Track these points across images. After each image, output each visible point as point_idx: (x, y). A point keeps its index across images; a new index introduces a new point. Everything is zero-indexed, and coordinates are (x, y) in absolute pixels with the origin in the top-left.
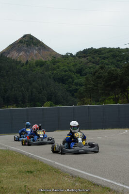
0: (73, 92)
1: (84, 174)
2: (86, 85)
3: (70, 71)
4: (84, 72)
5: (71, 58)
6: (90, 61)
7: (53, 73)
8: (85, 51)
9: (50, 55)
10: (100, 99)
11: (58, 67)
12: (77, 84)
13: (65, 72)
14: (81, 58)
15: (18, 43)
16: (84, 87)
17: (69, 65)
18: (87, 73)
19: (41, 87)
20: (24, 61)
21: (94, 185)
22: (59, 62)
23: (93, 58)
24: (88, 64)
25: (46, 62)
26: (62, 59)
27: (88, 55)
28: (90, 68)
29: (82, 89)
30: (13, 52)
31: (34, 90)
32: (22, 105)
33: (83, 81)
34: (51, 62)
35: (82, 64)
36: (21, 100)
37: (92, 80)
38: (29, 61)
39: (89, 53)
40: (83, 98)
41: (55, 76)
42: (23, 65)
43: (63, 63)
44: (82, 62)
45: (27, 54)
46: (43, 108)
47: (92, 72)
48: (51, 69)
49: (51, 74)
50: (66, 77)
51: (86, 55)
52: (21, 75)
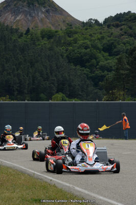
0: (97, 80)
3: (95, 47)
4: (114, 50)
5: (96, 27)
6: (125, 33)
7: (67, 50)
8: (119, 17)
9: (64, 21)
11: (76, 41)
12: (103, 68)
13: (86, 48)
14: (112, 27)
16: (113, 72)
17: (93, 38)
18: (120, 51)
19: (49, 71)
20: (23, 30)
22: (76, 33)
23: (131, 28)
24: (122, 37)
25: (56, 32)
26: (81, 27)
27: (123, 23)
28: (125, 44)
29: (111, 75)
30: (6, 15)
31: (37, 74)
32: (19, 96)
33: (114, 64)
34: (64, 33)
35: (112, 38)
36: (17, 89)
37: (127, 63)
38: (31, 29)
39: (125, 20)
40: (112, 90)
41: (70, 54)
42: (21, 35)
43: (83, 34)
44: (112, 34)
45: (28, 19)
46: (50, 103)
47: (128, 49)
48: (64, 43)
49: (65, 52)
50: (87, 57)
51: (120, 23)
52: (18, 51)
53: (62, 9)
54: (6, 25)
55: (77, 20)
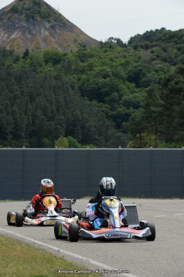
0: (119, 120)
2: (147, 105)
3: (116, 75)
4: (143, 80)
5: (119, 49)
6: (158, 56)
7: (79, 80)
8: (149, 36)
9: (75, 41)
10: (176, 137)
11: (91, 67)
12: (128, 104)
13: (105, 77)
14: (140, 49)
15: (9, 12)
16: (141, 109)
17: (114, 64)
18: (150, 81)
19: (54, 108)
20: (20, 52)
22: (91, 56)
23: (165, 50)
24: (154, 62)
25: (65, 55)
26: (98, 49)
27: (155, 43)
28: (157, 71)
29: (138, 114)
31: (39, 112)
32: (13, 142)
33: (142, 98)
34: (75, 56)
35: (140, 63)
36: (11, 132)
37: (161, 97)
38: (30, 51)
39: (157, 40)
40: (139, 132)
41: (83, 85)
42: (17, 60)
43: (101, 58)
44: (140, 58)
45: (26, 37)
46: (56, 151)
47: (161, 79)
48: (75, 70)
49: (76, 81)
50: (107, 89)
51: (150, 44)
52: (13, 81)
53: (72, 24)
55: (92, 39)
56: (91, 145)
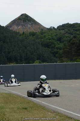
0: (55, 54)
1: (62, 110)
2: (64, 49)
3: (53, 39)
4: (62, 40)
5: (54, 30)
6: (67, 32)
7: (41, 41)
8: (64, 26)
9: (39, 28)
10: (74, 59)
11: (45, 36)
12: (57, 48)
13: (49, 40)
14: (61, 30)
15: (18, 20)
17: (52, 35)
18: (64, 40)
19: (33, 50)
20: (21, 32)
21: (69, 118)
22: (45, 33)
23: (69, 30)
24: (66, 34)
25: (36, 33)
26: (47, 31)
27: (65, 28)
28: (66, 37)
29: (61, 51)
30: (14, 26)
31: (28, 52)
32: (20, 62)
33: (62, 46)
34: (40, 33)
36: (19, 59)
37: (68, 46)
38: (25, 32)
40: (61, 58)
42: (21, 35)
43: (48, 34)
44: (61, 33)
45: (23, 27)
46: (34, 65)
47: (68, 40)
48: (40, 38)
50: (50, 44)
52: (19, 42)
53: (38, 23)
54: (14, 31)
55: (45, 27)
56: (46, 62)
